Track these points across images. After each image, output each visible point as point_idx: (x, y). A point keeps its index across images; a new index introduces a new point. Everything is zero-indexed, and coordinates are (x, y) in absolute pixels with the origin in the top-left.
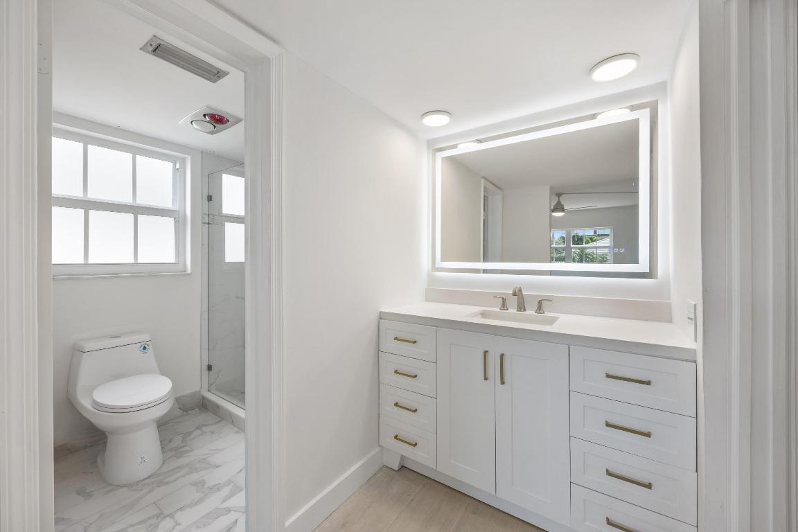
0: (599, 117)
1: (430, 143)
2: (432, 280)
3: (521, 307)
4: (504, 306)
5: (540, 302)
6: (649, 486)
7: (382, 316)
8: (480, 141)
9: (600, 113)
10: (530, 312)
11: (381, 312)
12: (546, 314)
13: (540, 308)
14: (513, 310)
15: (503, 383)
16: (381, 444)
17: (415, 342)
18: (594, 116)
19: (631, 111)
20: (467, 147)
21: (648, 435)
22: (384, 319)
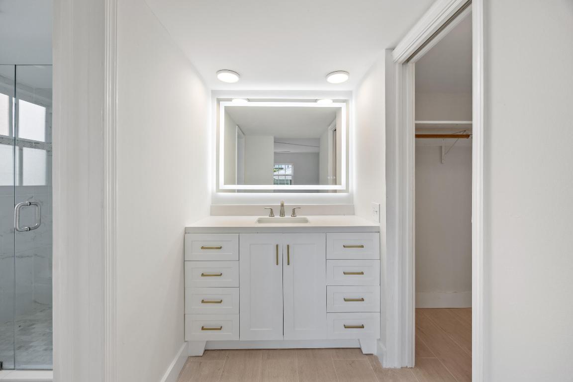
0: (319, 102)
1: (214, 93)
2: (215, 199)
3: (282, 214)
4: (272, 214)
5: (294, 210)
6: (363, 300)
7: (187, 231)
8: (249, 100)
9: (319, 100)
10: (288, 216)
11: (186, 228)
12: (297, 217)
13: (294, 214)
14: (277, 216)
15: (288, 264)
16: (186, 340)
17: (221, 248)
18: (316, 101)
19: (333, 102)
20: (239, 102)
21: (362, 273)
22: (189, 233)
